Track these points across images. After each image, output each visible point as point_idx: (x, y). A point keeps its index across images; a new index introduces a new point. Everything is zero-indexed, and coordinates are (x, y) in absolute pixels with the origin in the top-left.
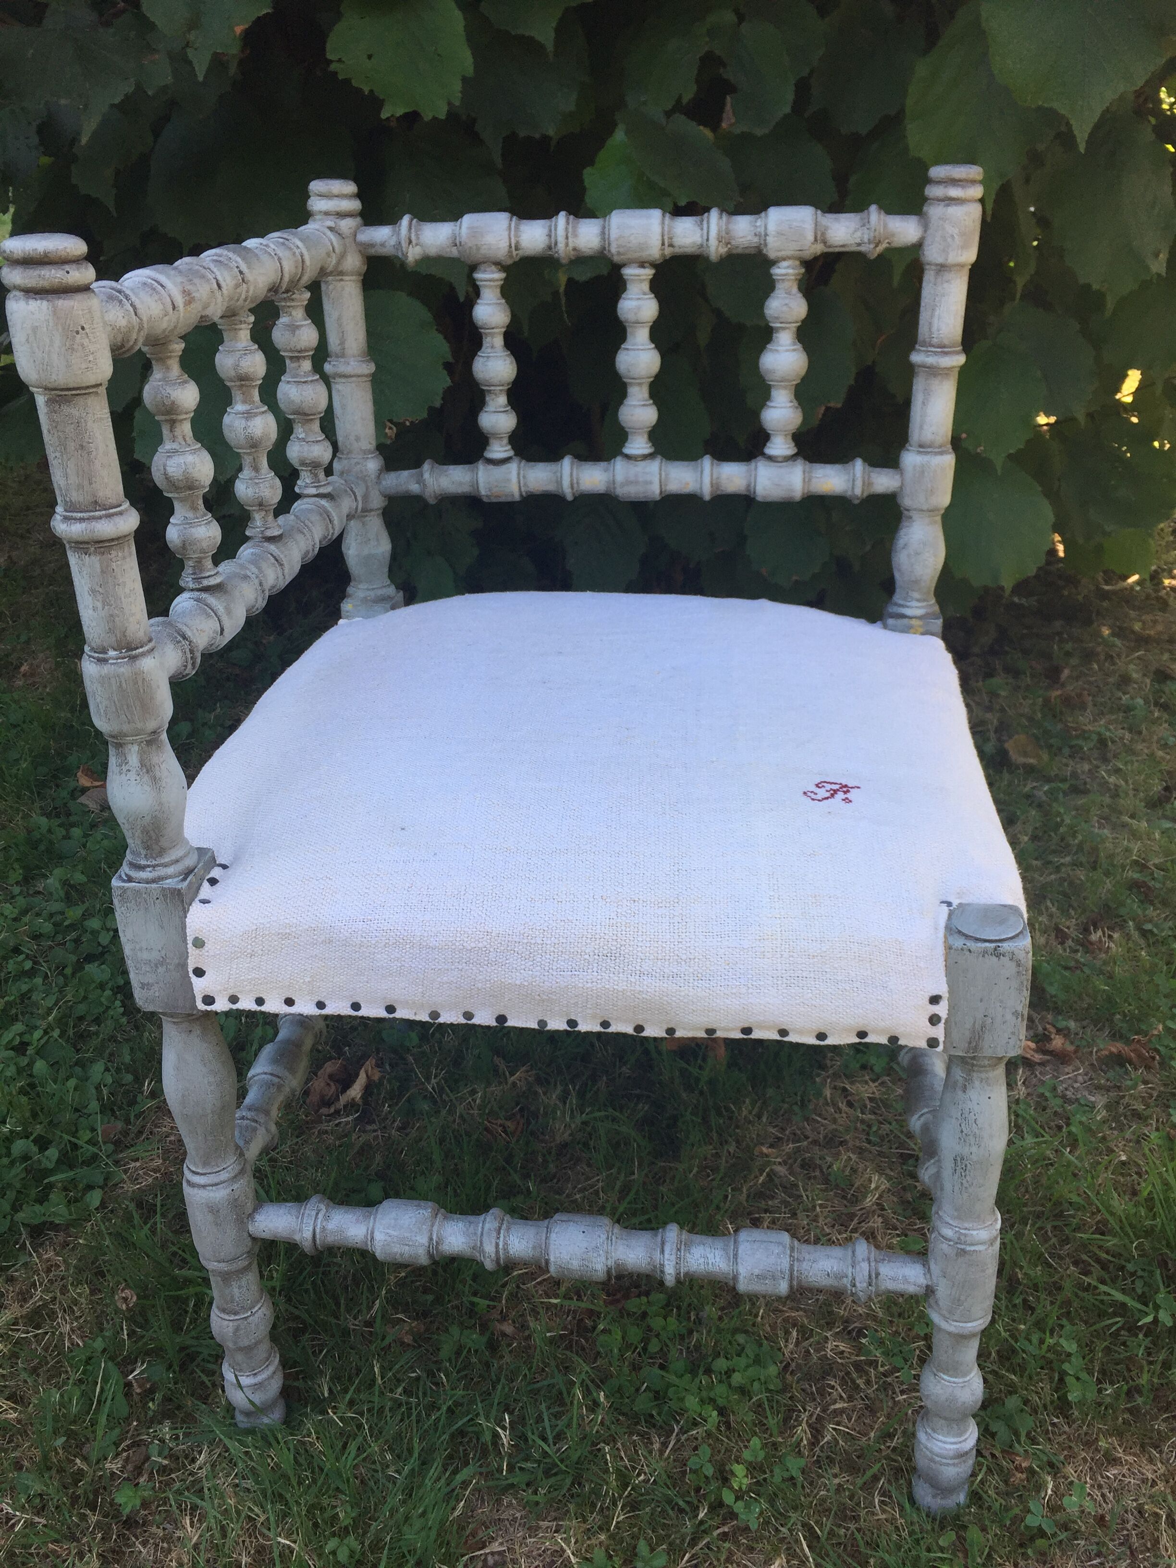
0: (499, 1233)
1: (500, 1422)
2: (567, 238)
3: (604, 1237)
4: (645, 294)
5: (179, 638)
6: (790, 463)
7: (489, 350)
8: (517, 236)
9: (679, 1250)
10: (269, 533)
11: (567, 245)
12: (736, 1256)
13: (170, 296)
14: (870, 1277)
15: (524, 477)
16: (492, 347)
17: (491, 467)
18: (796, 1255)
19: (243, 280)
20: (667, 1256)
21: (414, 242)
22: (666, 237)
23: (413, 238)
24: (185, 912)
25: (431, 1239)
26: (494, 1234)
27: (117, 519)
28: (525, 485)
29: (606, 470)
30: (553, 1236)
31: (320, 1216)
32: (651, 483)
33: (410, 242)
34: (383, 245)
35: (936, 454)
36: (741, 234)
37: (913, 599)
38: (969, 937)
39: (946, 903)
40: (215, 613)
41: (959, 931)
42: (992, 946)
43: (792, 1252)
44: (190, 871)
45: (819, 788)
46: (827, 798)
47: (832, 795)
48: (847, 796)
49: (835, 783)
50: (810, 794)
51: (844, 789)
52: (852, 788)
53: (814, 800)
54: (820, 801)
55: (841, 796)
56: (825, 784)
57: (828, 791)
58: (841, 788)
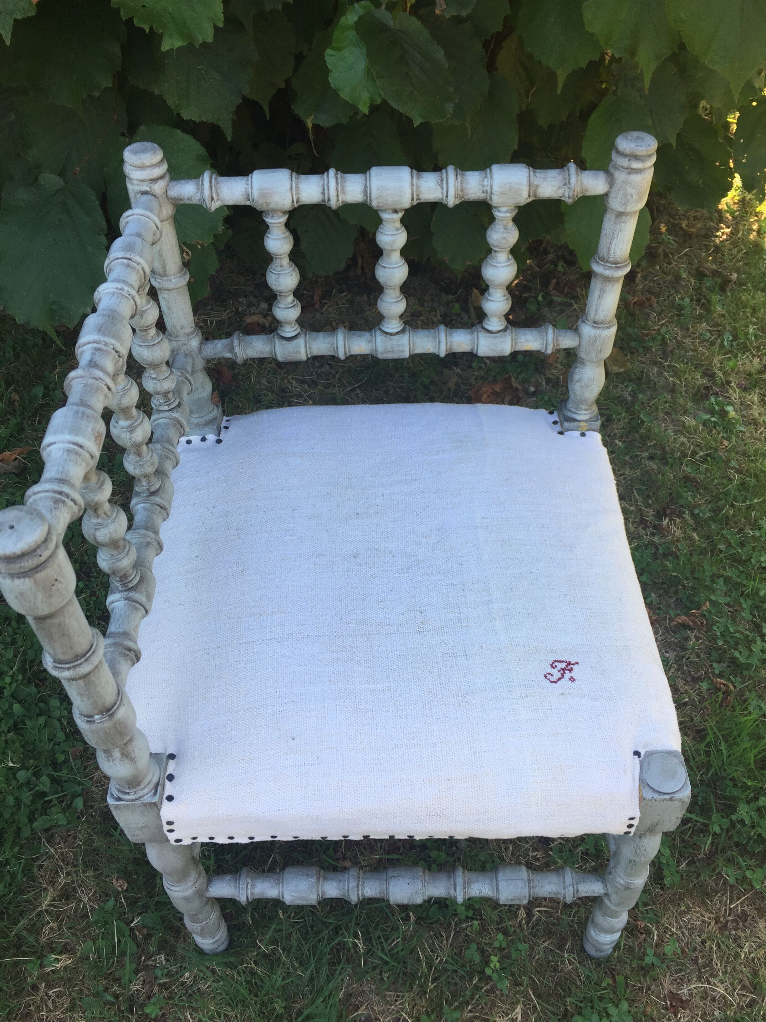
0: (358, 888)
1: (356, 936)
2: (338, 196)
3: (420, 885)
4: (397, 230)
5: (127, 653)
6: (501, 333)
7: (279, 269)
8: (297, 194)
9: (464, 888)
10: (153, 489)
12: (497, 888)
13: (88, 452)
15: (310, 348)
16: (281, 266)
17: (284, 342)
18: (531, 884)
19: (119, 356)
20: (458, 890)
21: (215, 199)
22: (415, 195)
23: (215, 196)
25: (318, 894)
26: (356, 890)
27: (92, 658)
28: (311, 352)
29: (370, 341)
30: (391, 888)
31: (249, 887)
32: (403, 351)
33: (213, 199)
34: (189, 199)
36: (472, 191)
37: (581, 409)
38: (655, 791)
39: (637, 753)
40: (141, 605)
41: (648, 785)
42: (669, 797)
43: (529, 883)
44: (157, 784)
45: (554, 668)
46: (560, 679)
47: (563, 675)
48: (571, 675)
49: (563, 662)
50: (549, 676)
51: (569, 667)
52: (573, 664)
53: (552, 682)
54: (555, 682)
55: (568, 675)
56: (556, 664)
57: (559, 671)
58: (567, 666)
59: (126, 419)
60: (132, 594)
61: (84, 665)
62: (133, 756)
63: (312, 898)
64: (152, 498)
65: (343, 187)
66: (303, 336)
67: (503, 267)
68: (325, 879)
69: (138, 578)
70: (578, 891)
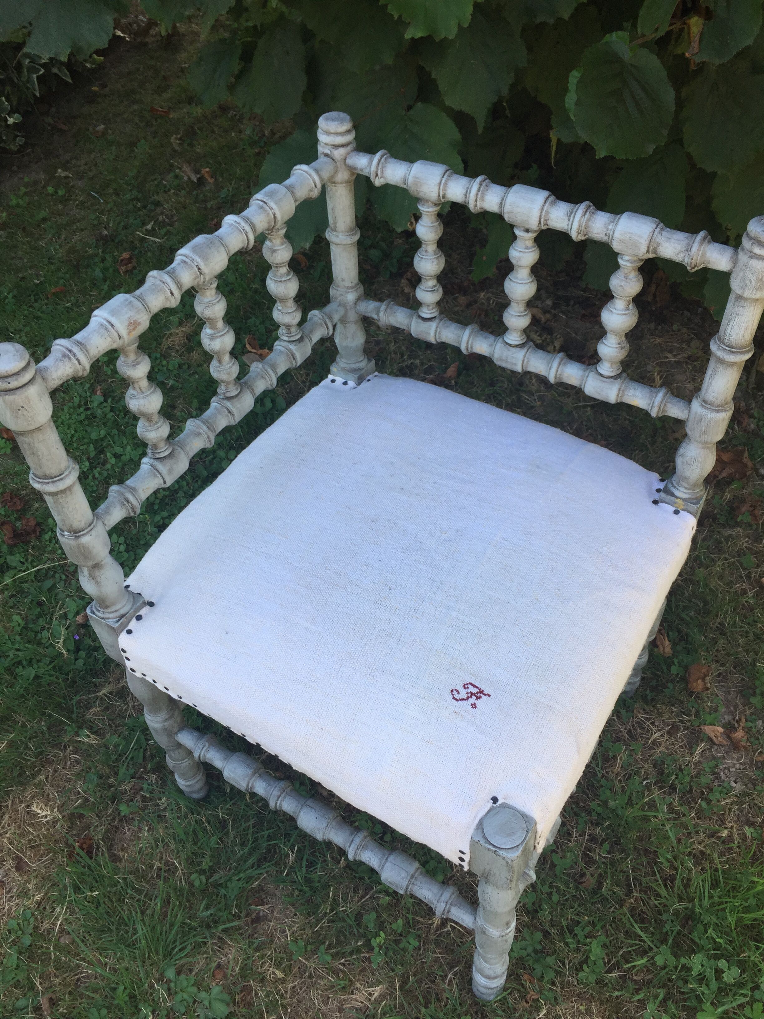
0: (279, 798)
1: (292, 849)
2: (476, 201)
3: (325, 825)
4: (527, 248)
5: (125, 503)
6: (611, 380)
7: (424, 253)
8: (444, 190)
9: (358, 849)
10: (228, 395)
11: (476, 205)
12: (383, 866)
13: (117, 332)
14: (444, 910)
15: (439, 333)
16: (426, 251)
17: (420, 321)
18: (413, 881)
19: (201, 273)
20: (353, 847)
21: (379, 175)
22: (542, 220)
23: (379, 173)
24: (118, 636)
25: (248, 785)
26: (276, 798)
28: (440, 338)
29: (491, 345)
30: (302, 813)
31: (204, 749)
32: (515, 364)
33: (377, 175)
34: (361, 170)
35: (713, 411)
36: (595, 231)
37: (682, 486)
38: (484, 837)
39: (495, 800)
40: (161, 475)
41: (483, 829)
42: (494, 849)
43: (411, 878)
44: (122, 616)
45: (465, 688)
46: (463, 700)
47: (468, 698)
48: (476, 702)
49: (477, 687)
50: (455, 692)
51: (479, 695)
52: (485, 695)
53: (454, 698)
54: (457, 700)
55: (473, 700)
56: (470, 686)
57: (467, 693)
58: (477, 693)
59: (211, 328)
60: (157, 463)
61: (49, 485)
62: (99, 580)
63: (242, 785)
64: (225, 402)
65: (483, 194)
66: (437, 321)
67: (618, 314)
68: (260, 776)
69: (166, 453)
70: (449, 911)
